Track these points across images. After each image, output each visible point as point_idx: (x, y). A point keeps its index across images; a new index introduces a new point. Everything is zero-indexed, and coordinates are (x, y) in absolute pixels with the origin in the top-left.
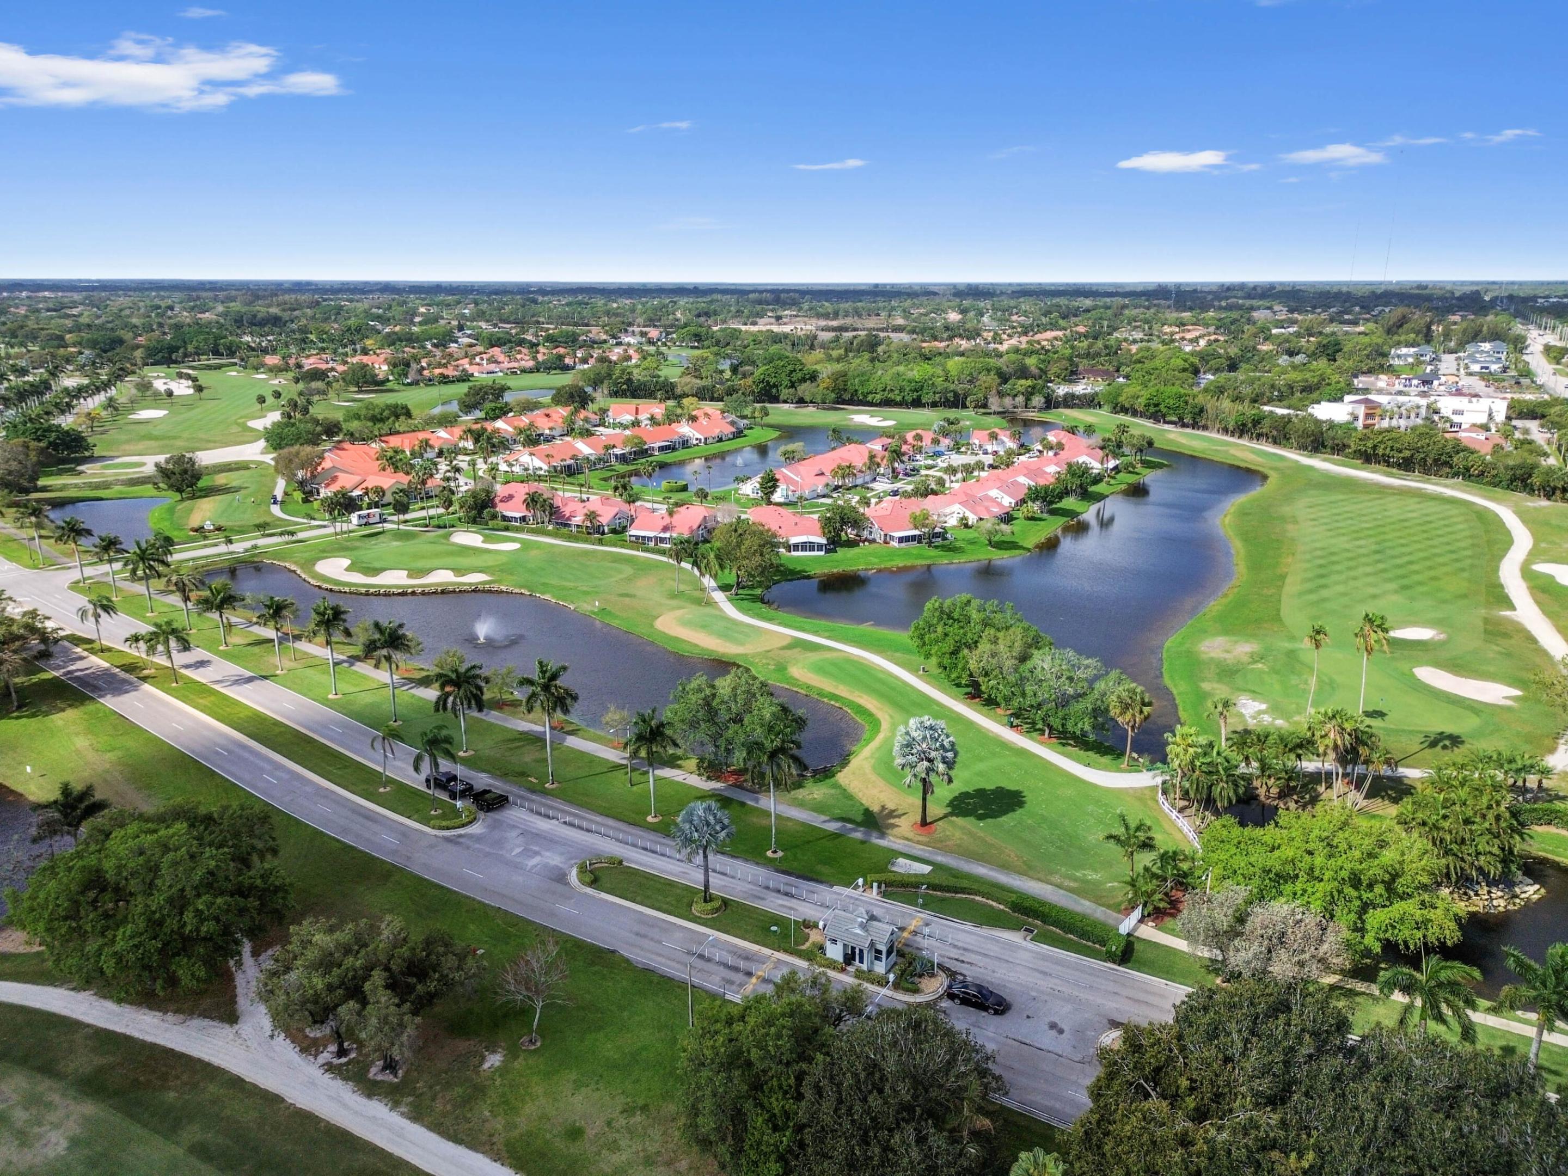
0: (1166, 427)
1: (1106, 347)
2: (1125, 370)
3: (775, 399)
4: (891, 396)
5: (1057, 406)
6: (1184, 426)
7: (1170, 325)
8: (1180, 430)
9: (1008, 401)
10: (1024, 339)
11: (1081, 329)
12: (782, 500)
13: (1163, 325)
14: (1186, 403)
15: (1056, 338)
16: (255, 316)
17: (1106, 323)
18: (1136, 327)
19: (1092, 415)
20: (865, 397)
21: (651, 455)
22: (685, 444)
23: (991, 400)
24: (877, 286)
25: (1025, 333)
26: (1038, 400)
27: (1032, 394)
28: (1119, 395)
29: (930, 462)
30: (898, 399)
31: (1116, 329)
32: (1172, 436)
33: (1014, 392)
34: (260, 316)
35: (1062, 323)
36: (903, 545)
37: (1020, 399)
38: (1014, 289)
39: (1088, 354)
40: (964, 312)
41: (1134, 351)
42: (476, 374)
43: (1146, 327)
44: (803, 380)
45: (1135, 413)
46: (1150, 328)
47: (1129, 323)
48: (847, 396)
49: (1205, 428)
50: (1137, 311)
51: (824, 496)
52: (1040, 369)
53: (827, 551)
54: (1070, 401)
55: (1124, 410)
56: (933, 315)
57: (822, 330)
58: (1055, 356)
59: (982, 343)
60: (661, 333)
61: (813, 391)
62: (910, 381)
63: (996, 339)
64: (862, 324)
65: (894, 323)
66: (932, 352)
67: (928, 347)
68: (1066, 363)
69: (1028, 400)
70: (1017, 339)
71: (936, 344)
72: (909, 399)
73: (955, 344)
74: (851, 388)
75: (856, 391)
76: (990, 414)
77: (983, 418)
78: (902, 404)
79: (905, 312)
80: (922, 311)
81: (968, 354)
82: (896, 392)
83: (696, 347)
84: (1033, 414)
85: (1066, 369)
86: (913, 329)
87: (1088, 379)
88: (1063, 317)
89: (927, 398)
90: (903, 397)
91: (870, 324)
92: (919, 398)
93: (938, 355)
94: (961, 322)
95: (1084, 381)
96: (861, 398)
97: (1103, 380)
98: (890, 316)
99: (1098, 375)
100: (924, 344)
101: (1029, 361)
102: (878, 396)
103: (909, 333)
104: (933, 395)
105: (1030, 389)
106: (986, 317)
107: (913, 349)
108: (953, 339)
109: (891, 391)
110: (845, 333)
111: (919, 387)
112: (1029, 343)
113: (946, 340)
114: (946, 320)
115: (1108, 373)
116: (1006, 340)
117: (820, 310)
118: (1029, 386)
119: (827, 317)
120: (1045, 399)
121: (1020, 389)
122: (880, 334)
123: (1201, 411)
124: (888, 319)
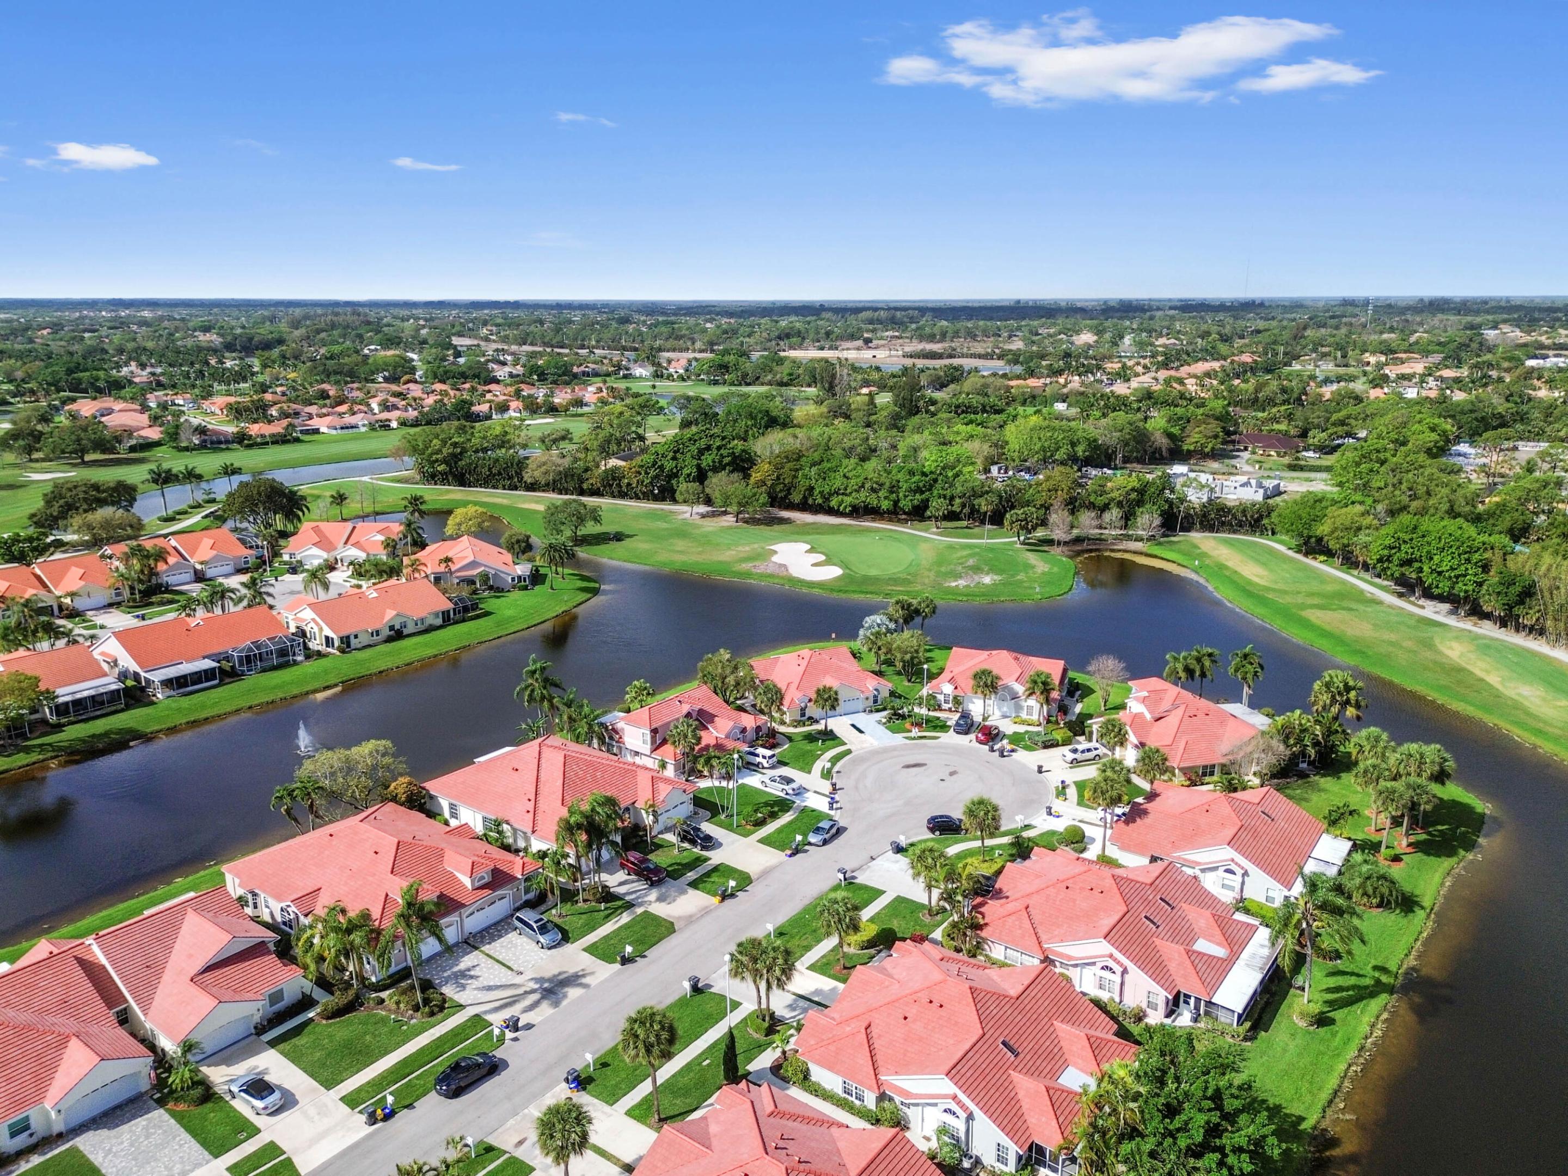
1: (1284, 390)
2: (1317, 437)
3: (671, 497)
4: (873, 501)
5: (1187, 527)
6: (1477, 612)
7: (1373, 353)
8: (1468, 625)
9: (1087, 520)
10: (1163, 374)
11: (1246, 358)
13: (1364, 351)
14: (1485, 568)
15: (1208, 375)
17: (1281, 349)
18: (1324, 355)
20: (827, 499)
21: (137, 703)
22: (287, 652)
23: (1053, 518)
25: (1165, 365)
26: (1147, 519)
27: (1140, 503)
28: (1317, 519)
30: (885, 505)
31: (1297, 357)
32: (1454, 651)
33: (1100, 501)
35: (1223, 348)
37: (1114, 514)
39: (1256, 400)
41: (1327, 398)
42: (323, 430)
43: (1339, 354)
44: (717, 468)
45: (1350, 561)
46: (1344, 356)
47: (1315, 350)
48: (796, 498)
49: (1538, 631)
50: (1323, 331)
52: (1170, 436)
54: (1213, 517)
55: (1327, 552)
56: (1062, 336)
57: (911, 356)
58: (1201, 411)
59: (1104, 378)
60: (689, 361)
61: (731, 489)
62: (912, 473)
63: (1124, 375)
64: (969, 348)
65: (1007, 347)
66: (1023, 394)
67: (1018, 386)
68: (1214, 427)
69: (1128, 518)
70: (1153, 374)
71: (1032, 382)
72: (906, 504)
73: (1062, 380)
74: (803, 484)
75: (811, 489)
76: (1050, 542)
77: (1032, 558)
78: (894, 514)
79: (1031, 332)
80: (1052, 331)
81: (1072, 399)
82: (882, 494)
83: (716, 383)
84: (1138, 546)
85: (1216, 437)
86: (1015, 358)
87: (1254, 453)
88: (1225, 339)
89: (937, 505)
90: (896, 503)
91: (979, 348)
92: (924, 505)
93: (1031, 399)
94: (1089, 346)
95: (1246, 455)
96: (820, 501)
97: (1279, 455)
98: (1010, 337)
99: (1271, 446)
100: (1013, 383)
101: (1158, 421)
102: (848, 500)
103: (1009, 362)
104: (952, 498)
105: (1134, 495)
106: (1128, 340)
107: (990, 391)
108: (1060, 372)
109: (873, 490)
110: (920, 363)
111: (928, 482)
112: (1168, 382)
113: (1048, 376)
114: (1072, 343)
115: (1285, 443)
116: (1137, 375)
117: (928, 330)
118: (1133, 490)
119: (931, 338)
120: (1163, 514)
121: (1115, 494)
122: (967, 363)
123: (1528, 593)
124: (1004, 342)
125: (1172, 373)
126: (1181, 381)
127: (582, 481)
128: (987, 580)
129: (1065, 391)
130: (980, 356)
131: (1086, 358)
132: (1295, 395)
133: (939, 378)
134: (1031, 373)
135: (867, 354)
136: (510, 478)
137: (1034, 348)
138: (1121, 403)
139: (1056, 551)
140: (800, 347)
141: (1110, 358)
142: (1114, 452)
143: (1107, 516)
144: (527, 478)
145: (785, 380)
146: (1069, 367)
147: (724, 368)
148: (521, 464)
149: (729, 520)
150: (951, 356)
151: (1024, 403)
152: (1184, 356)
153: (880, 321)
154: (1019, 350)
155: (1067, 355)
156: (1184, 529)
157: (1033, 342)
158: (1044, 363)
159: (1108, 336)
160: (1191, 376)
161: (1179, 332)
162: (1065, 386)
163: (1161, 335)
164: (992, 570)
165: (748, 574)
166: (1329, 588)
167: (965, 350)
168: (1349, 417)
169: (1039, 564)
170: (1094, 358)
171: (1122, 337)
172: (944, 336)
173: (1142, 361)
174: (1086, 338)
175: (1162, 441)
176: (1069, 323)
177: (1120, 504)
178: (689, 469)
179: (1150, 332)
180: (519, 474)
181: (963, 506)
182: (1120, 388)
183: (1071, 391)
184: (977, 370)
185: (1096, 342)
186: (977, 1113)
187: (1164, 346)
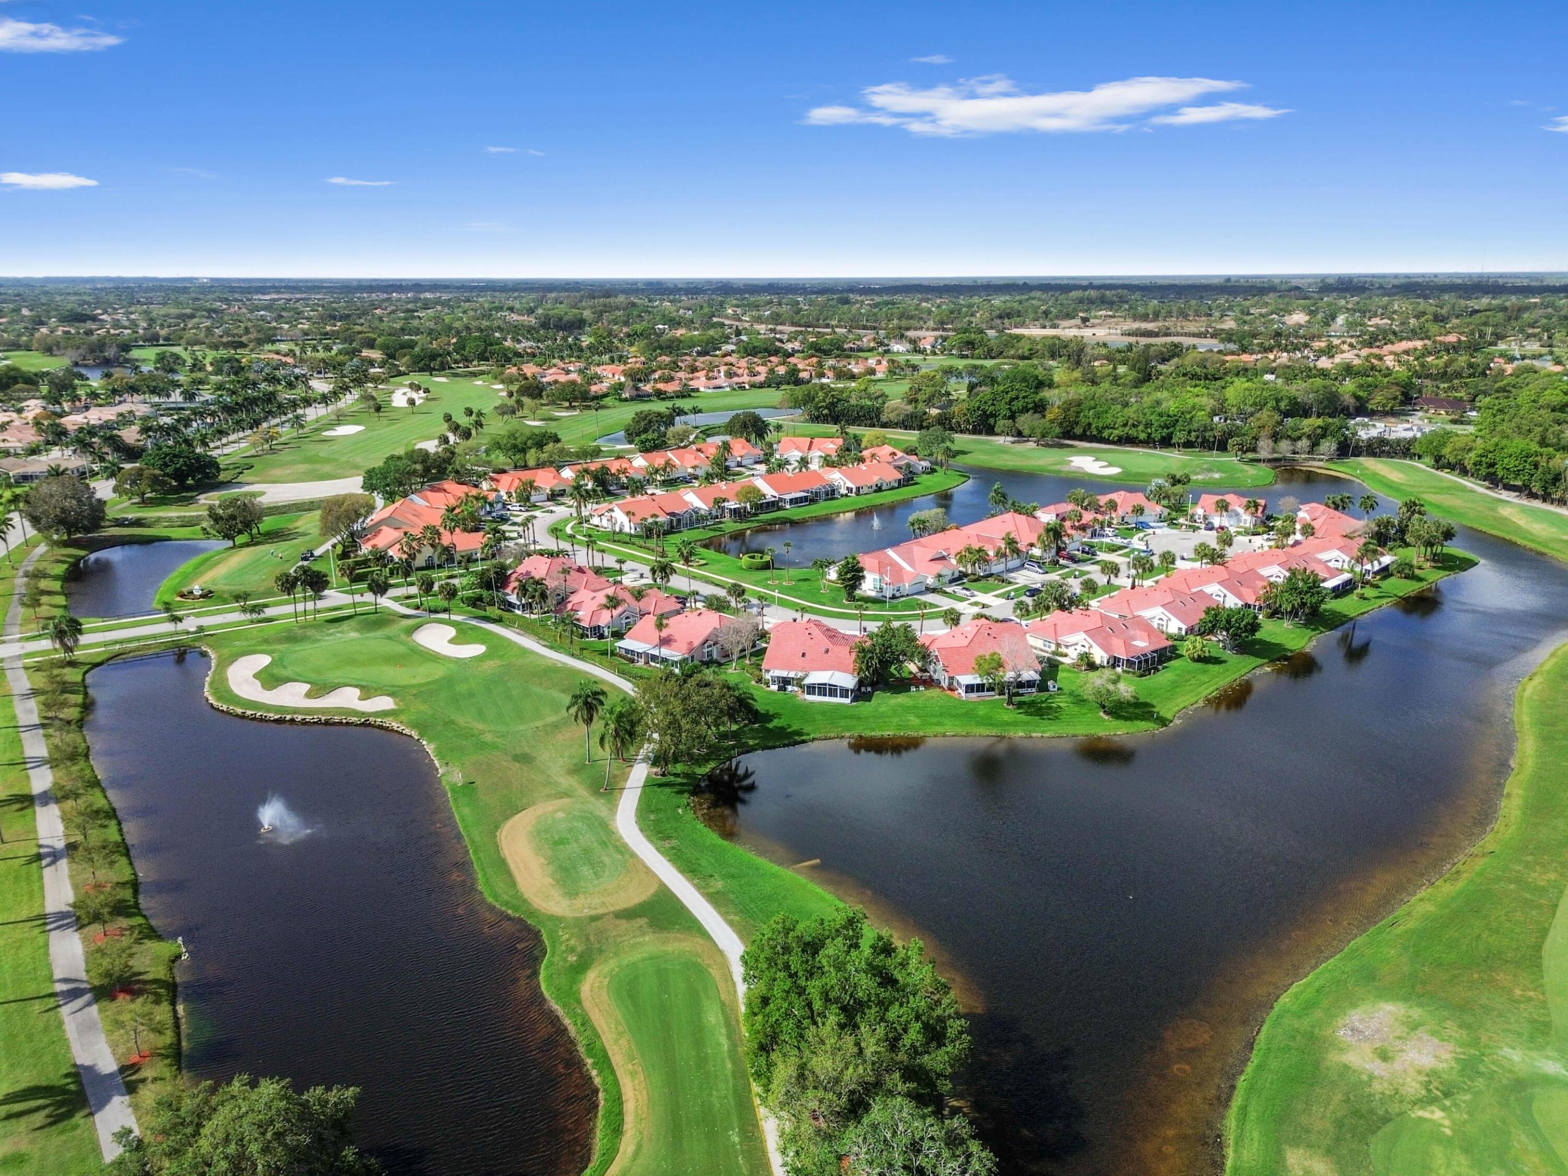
0: (1505, 495)
1: (1471, 366)
3: (991, 431)
4: (1133, 432)
5: (1357, 452)
6: (1533, 496)
8: (1525, 502)
9: (1285, 447)
10: (1365, 352)
11: (1453, 338)
12: (873, 594)
14: (1536, 466)
15: (1407, 352)
16: (561, 319)
17: (1490, 330)
18: (1533, 336)
19: (1401, 469)
20: (1100, 432)
21: (780, 509)
22: (831, 494)
23: (1261, 444)
24: (1228, 279)
25: (1370, 345)
26: (1328, 446)
27: (1323, 436)
28: (1444, 444)
29: (1118, 541)
30: (1143, 436)
31: (1501, 339)
32: (1505, 512)
33: (1298, 433)
34: (566, 318)
35: (1433, 328)
36: (973, 695)
37: (1304, 443)
38: (1396, 282)
39: (1442, 373)
40: (1312, 313)
41: (1509, 371)
42: (702, 389)
43: (1544, 336)
44: (1025, 410)
45: (1464, 472)
46: (1550, 338)
47: (1524, 331)
48: (1078, 430)
49: (1561, 501)
50: (1543, 313)
51: (934, 590)
52: (1358, 398)
53: (855, 699)
54: (1378, 448)
55: (1451, 467)
56: (1274, 316)
57: (1129, 335)
58: (1386, 380)
59: (1311, 355)
60: (936, 339)
61: (1036, 423)
62: (1160, 415)
63: (1329, 351)
64: (1182, 328)
65: (1219, 326)
66: (1237, 367)
67: (1233, 361)
68: (1396, 391)
69: (1315, 445)
70: (1356, 352)
71: (1245, 357)
72: (1157, 436)
73: (1271, 356)
74: (1083, 421)
75: (1090, 425)
76: (1259, 461)
77: (1246, 467)
78: (1148, 442)
79: (1242, 312)
80: (1264, 311)
81: (1280, 371)
82: (1141, 427)
83: (966, 357)
84: (1321, 464)
85: (1395, 398)
86: (1229, 337)
87: (1427, 411)
88: (1438, 319)
89: (1179, 436)
90: (1150, 434)
91: (1192, 327)
92: (1170, 436)
93: (1243, 371)
94: (1301, 326)
95: (1420, 414)
96: (1095, 433)
97: (1447, 413)
98: (1222, 316)
99: (1442, 407)
100: (1228, 358)
101: (1348, 386)
102: (1116, 432)
103: (1222, 341)
104: (1190, 432)
105: (1319, 431)
106: (1341, 320)
107: (1208, 365)
108: (1271, 349)
109: (1134, 426)
110: (1144, 341)
111: (1172, 422)
112: (1367, 358)
113: (1259, 352)
114: (1283, 323)
115: (1457, 404)
116: (1343, 352)
117: (1141, 310)
118: (1319, 427)
119: (1145, 318)
120: (1340, 443)
121: (1306, 430)
122: (1187, 341)
123: (1557, 478)
124: (1215, 321)
125: (1375, 351)
126: (1380, 358)
127: (922, 421)
128: (1217, 476)
129: (1274, 365)
130: (1194, 335)
131: (1297, 337)
132: (1480, 370)
133: (1162, 353)
134: (1244, 350)
135: (1087, 333)
136: (871, 419)
137: (1246, 328)
138: (1324, 373)
139: (1262, 465)
140: (1022, 325)
141: (1319, 337)
142: (1311, 408)
143: (1299, 444)
144: (884, 418)
145: (1027, 353)
146: (1279, 345)
147: (971, 344)
148: (879, 411)
149: (1031, 445)
150: (1166, 335)
151: (1237, 375)
152: (1391, 337)
153: (1091, 301)
154: (1231, 329)
155: (1278, 334)
156: (1354, 455)
157: (1245, 322)
158: (1255, 341)
159: (1320, 316)
160: (1391, 353)
161: (1395, 312)
162: (1274, 361)
163: (1375, 315)
164: (1219, 471)
165: (1059, 471)
166: (1445, 485)
167: (1179, 329)
168: (1508, 384)
169: (1251, 470)
170: (1303, 337)
171: (1334, 318)
172: (1156, 316)
173: (1349, 340)
174: (1299, 318)
175: (1349, 400)
176: (1282, 303)
177: (1309, 437)
178: (1004, 410)
179: (1363, 313)
180: (878, 417)
181: (1197, 437)
182: (1324, 363)
183: (1279, 366)
184: (1195, 347)
185: (1309, 322)
186: (1228, 594)
187: (1377, 326)
